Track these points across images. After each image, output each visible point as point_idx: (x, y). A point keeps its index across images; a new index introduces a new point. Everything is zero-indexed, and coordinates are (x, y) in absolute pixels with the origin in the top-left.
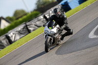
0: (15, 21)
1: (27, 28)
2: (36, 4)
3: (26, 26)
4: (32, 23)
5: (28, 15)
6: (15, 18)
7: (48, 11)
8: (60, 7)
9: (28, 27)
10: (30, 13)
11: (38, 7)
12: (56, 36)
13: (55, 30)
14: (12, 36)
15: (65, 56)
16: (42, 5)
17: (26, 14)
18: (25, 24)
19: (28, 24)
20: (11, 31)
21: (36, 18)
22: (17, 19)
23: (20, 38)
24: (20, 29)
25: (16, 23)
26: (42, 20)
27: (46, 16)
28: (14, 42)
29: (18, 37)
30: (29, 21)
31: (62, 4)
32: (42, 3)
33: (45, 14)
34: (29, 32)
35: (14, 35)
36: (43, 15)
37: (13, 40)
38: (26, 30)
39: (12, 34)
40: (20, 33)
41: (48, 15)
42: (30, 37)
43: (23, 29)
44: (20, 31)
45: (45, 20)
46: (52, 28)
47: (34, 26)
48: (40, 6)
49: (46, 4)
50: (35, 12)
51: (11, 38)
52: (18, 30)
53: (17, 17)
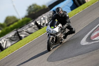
0: (6, 28)
1: (18, 35)
2: (27, 10)
3: (18, 32)
4: (24, 30)
5: (19, 22)
6: (6, 25)
7: (39, 17)
8: (51, 13)
9: (19, 33)
10: (21, 20)
11: (29, 13)
12: (58, 35)
13: (57, 29)
14: (3, 43)
15: (57, 63)
16: (33, 11)
17: (17, 21)
18: (16, 30)
19: (19, 30)
20: (2, 38)
21: (27, 24)
22: (9, 25)
23: (12, 45)
24: (11, 36)
25: (7, 30)
26: (33, 26)
27: (37, 22)
28: (5, 48)
29: (9, 44)
30: (20, 28)
31: (53, 11)
32: (33, 10)
33: (36, 20)
34: (21, 38)
35: (5, 42)
36: (34, 22)
37: (4, 47)
38: (18, 37)
39: (3, 40)
40: (11, 39)
41: (39, 21)
42: (21, 43)
43: (15, 35)
44: (12, 38)
45: (36, 26)
46: (55, 28)
47: (25, 32)
48: (31, 13)
49: (37, 11)
50: (26, 19)
51: (2, 45)
52: (9, 37)
53: (8, 24)
